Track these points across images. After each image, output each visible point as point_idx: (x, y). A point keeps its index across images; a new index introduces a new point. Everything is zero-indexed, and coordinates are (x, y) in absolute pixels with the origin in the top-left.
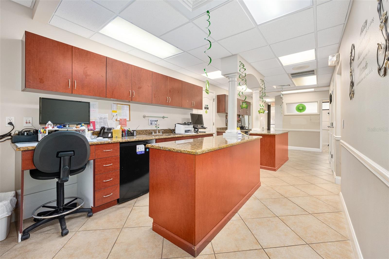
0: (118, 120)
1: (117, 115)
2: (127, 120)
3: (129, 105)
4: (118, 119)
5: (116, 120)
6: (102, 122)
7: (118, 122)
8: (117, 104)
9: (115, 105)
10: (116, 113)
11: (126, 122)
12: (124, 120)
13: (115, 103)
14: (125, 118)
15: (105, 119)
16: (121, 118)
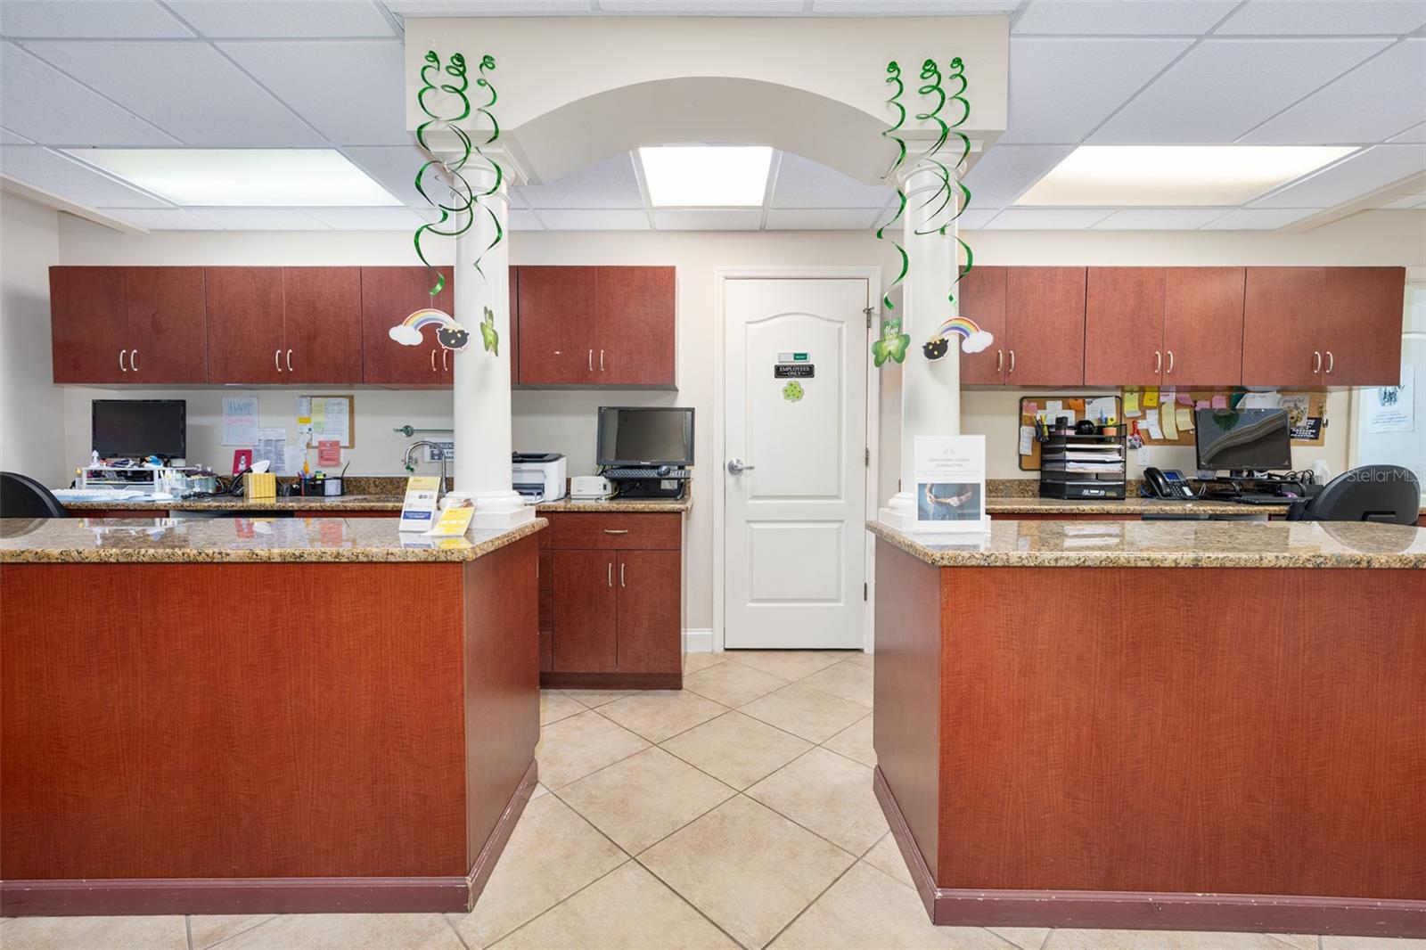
0: (313, 445)
1: (310, 430)
2: (341, 445)
3: (351, 398)
4: (315, 443)
5: (308, 446)
6: (272, 452)
7: (316, 451)
8: (312, 397)
9: (303, 400)
10: (308, 426)
11: (338, 452)
12: (331, 445)
13: (305, 394)
14: (335, 438)
15: (280, 443)
16: (322, 438)
